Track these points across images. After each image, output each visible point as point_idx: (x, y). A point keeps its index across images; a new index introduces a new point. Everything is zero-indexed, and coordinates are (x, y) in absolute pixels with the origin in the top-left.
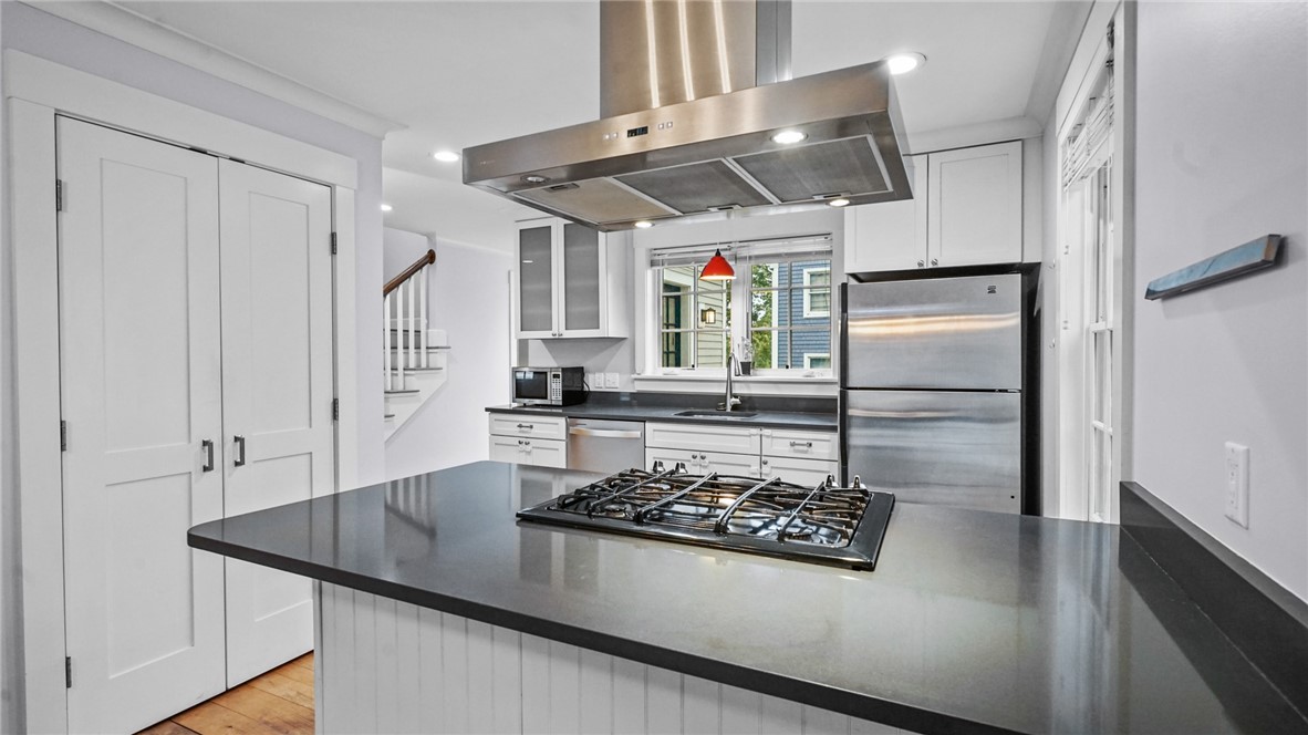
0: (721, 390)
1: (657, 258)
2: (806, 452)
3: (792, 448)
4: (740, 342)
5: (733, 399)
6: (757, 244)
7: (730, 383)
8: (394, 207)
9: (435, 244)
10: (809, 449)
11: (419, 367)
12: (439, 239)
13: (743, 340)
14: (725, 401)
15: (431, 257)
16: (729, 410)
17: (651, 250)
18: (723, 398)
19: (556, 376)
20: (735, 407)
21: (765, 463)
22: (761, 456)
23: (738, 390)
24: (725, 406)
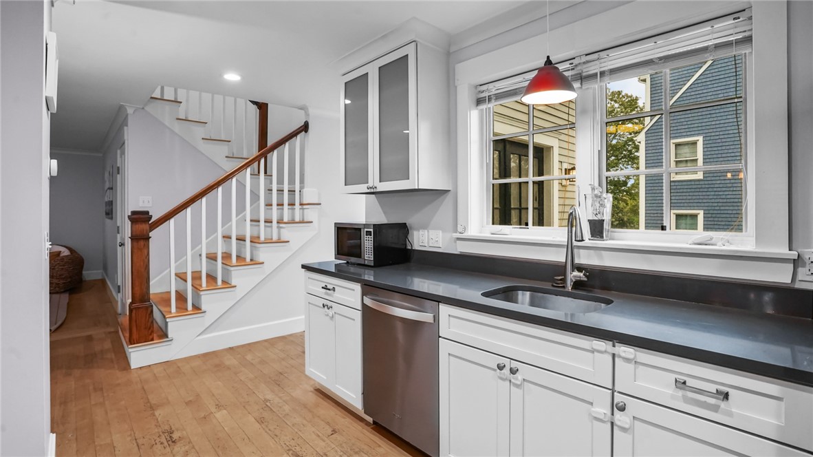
0: (559, 257)
1: (482, 95)
2: (715, 409)
3: (680, 393)
4: (589, 191)
5: (576, 273)
6: (613, 53)
7: (570, 249)
8: (243, 78)
9: (308, 115)
10: (723, 405)
11: (292, 222)
12: (311, 111)
13: (593, 189)
14: (564, 274)
15: (305, 128)
16: (569, 288)
17: (476, 87)
18: (559, 269)
19: (368, 233)
20: (578, 284)
21: (622, 409)
22: (613, 391)
23: (583, 258)
24: (564, 280)
